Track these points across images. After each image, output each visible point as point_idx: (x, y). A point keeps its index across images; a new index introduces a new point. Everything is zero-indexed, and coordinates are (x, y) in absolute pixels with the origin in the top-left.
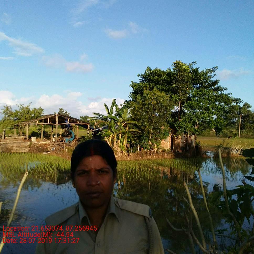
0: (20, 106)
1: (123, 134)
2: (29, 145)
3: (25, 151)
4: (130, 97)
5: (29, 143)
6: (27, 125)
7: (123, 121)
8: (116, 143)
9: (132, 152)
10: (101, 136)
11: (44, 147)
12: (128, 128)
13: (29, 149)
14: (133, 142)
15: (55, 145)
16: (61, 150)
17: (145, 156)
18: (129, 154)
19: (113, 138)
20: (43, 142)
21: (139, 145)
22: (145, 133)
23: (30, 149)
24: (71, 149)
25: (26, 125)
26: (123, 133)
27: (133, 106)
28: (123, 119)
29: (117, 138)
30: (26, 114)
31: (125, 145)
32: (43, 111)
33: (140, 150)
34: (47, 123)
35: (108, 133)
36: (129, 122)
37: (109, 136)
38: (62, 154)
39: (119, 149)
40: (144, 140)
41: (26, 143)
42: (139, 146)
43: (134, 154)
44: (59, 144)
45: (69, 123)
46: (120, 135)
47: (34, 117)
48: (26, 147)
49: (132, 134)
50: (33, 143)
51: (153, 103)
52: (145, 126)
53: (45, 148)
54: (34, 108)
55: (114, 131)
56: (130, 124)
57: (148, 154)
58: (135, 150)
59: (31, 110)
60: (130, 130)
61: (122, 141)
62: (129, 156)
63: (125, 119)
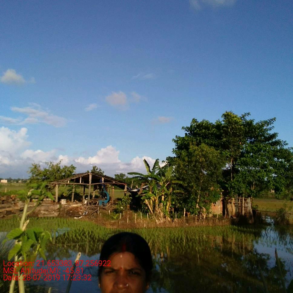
0: (49, 164)
1: (166, 196)
2: (58, 209)
3: (54, 216)
4: (174, 153)
5: (58, 206)
6: (57, 186)
7: (167, 181)
8: (158, 206)
9: (177, 217)
10: (141, 198)
11: (75, 211)
12: (172, 189)
13: (59, 213)
14: (178, 205)
15: (87, 208)
16: (95, 214)
17: (192, 222)
18: (173, 220)
19: (155, 200)
20: (74, 205)
21: (185, 208)
22: (191, 195)
23: (59, 214)
24: (106, 214)
25: (55, 186)
26: (166, 194)
27: (178, 163)
28: (166, 179)
29: (159, 201)
30: (56, 173)
31: (168, 209)
32: (75, 169)
33: (186, 215)
34: (79, 182)
35: (149, 195)
36: (173, 182)
37: (150, 198)
38: (95, 219)
39: (162, 214)
40: (191, 204)
41: (55, 206)
42: (185, 210)
43: (180, 219)
44: (92, 207)
45: (104, 182)
46: (163, 197)
47: (64, 176)
48: (55, 211)
49: (177, 195)
50: (63, 206)
51: (201, 160)
52: (192, 187)
53: (76, 212)
54: (65, 166)
55: (156, 192)
56: (174, 184)
57: (196, 220)
58: (181, 215)
59: (61, 168)
60: (174, 192)
61: (165, 204)
62: (173, 221)
63: (169, 178)
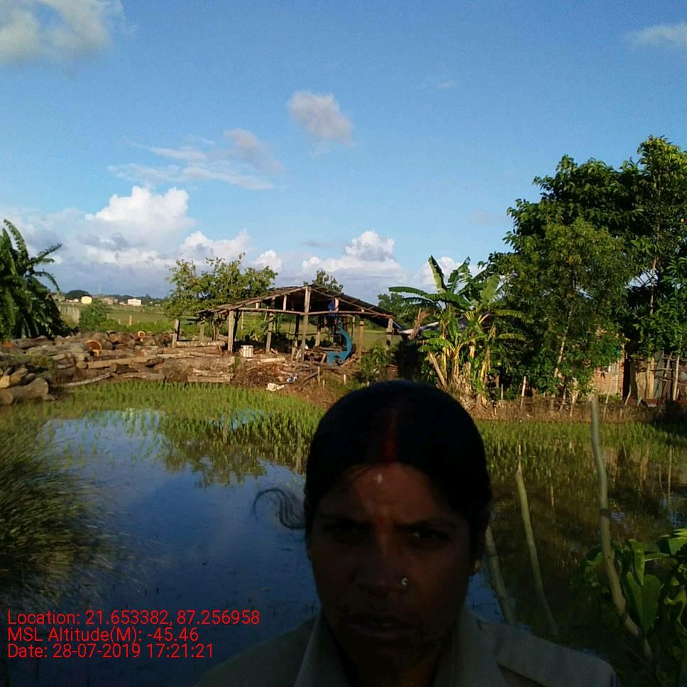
0: (215, 263)
1: (481, 347)
2: (232, 366)
3: (222, 381)
4: (507, 243)
5: (232, 359)
6: (232, 314)
7: (483, 311)
8: (460, 370)
9: (505, 398)
10: (419, 350)
11: (269, 372)
12: (496, 331)
13: (233, 375)
14: (511, 369)
15: (297, 368)
16: (311, 383)
17: (542, 410)
18: (494, 403)
19: (453, 355)
20: (270, 358)
21: (525, 377)
22: (542, 345)
23: (234, 377)
24: (337, 383)
25: (228, 312)
26: (481, 342)
27: (513, 266)
28: (481, 305)
29: (462, 357)
30: (229, 284)
31: (484, 379)
32: (274, 278)
33: (529, 393)
34: (282, 309)
35: (437, 341)
36: (499, 313)
37: (440, 351)
38: (310, 392)
39: (468, 389)
40: (541, 367)
41: (225, 359)
42: (525, 382)
43: (511, 403)
44: (308, 366)
45: (339, 310)
46: (472, 349)
47: (249, 292)
48: (224, 369)
49: (507, 346)
50: (242, 361)
51: (571, 260)
52: (545, 328)
53: (270, 375)
54: (250, 269)
55: (455, 337)
56: (503, 318)
57: (552, 407)
58: (515, 394)
59: (243, 273)
60: (501, 336)
61: (476, 366)
62: (494, 407)
63: (488, 304)
